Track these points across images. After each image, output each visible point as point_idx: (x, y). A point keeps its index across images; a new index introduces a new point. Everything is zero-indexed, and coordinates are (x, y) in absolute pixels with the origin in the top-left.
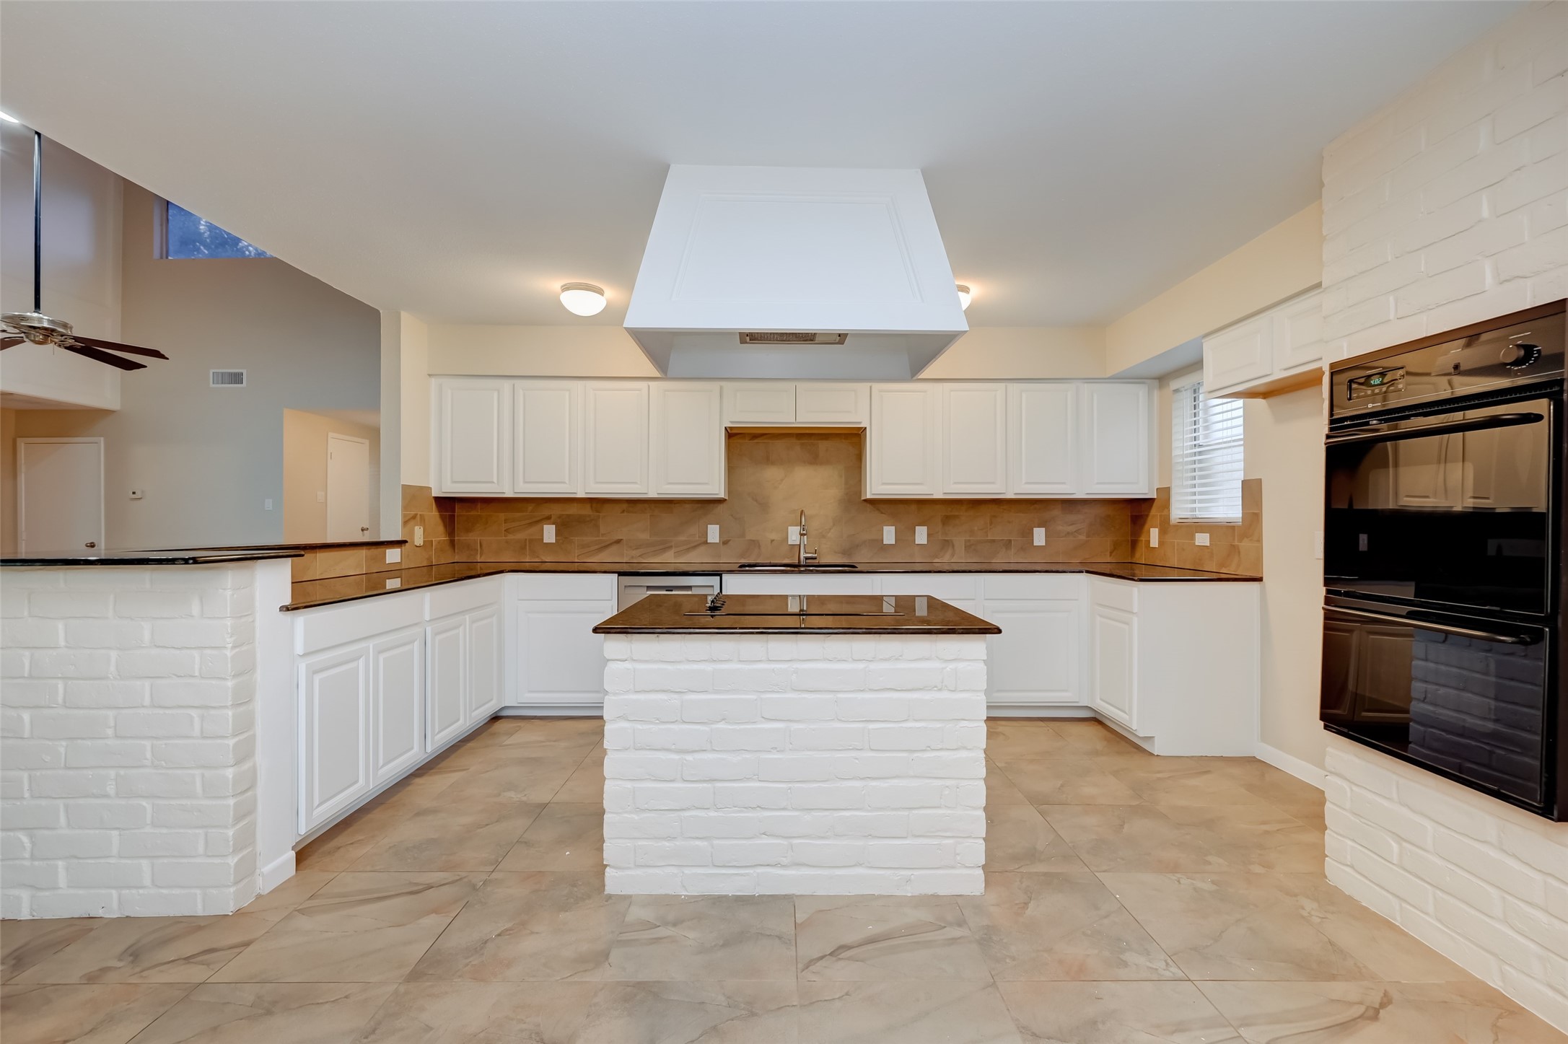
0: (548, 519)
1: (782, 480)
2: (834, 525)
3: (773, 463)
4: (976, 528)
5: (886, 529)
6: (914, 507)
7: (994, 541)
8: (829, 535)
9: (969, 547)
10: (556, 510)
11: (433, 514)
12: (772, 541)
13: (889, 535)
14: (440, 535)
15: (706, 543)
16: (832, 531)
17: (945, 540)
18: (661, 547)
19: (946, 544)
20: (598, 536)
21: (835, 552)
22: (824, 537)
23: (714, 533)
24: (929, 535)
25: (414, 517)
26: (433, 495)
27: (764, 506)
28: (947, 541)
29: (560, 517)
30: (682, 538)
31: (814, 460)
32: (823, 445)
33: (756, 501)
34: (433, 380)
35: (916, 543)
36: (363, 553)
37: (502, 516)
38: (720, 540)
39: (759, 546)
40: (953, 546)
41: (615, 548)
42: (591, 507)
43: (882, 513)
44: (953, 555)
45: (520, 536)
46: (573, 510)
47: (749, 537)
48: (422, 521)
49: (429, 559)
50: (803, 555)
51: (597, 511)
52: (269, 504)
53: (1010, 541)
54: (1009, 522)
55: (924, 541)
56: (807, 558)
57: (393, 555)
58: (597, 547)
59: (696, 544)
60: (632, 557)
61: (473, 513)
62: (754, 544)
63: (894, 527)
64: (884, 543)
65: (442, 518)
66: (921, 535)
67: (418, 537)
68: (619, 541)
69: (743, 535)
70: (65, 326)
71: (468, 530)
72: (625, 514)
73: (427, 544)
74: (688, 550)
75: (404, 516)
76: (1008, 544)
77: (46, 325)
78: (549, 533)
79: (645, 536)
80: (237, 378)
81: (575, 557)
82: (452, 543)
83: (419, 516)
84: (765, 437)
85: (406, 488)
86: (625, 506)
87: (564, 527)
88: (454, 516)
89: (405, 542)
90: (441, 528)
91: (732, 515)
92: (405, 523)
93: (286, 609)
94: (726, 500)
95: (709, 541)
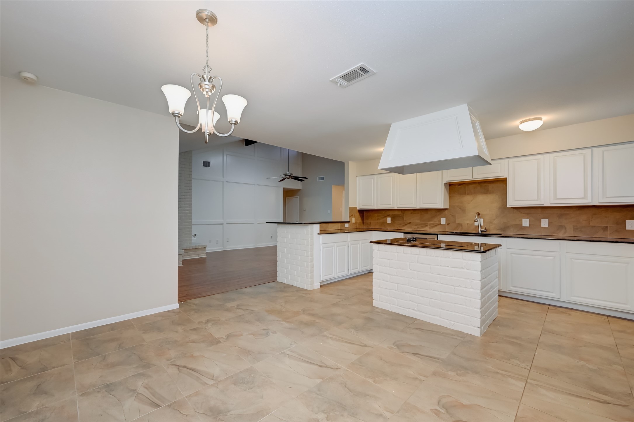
0: (388, 216)
1: (472, 201)
2: (496, 218)
3: (468, 194)
4: (581, 220)
5: (524, 220)
6: (540, 210)
7: (594, 226)
8: (494, 222)
9: (575, 229)
10: (391, 213)
11: (358, 214)
12: (467, 224)
13: (526, 222)
14: (359, 220)
15: (440, 224)
16: (495, 220)
17: (560, 225)
18: (424, 225)
19: (561, 227)
20: (403, 221)
21: (497, 229)
22: (491, 223)
23: (443, 221)
24: (549, 223)
25: (352, 215)
26: (358, 209)
27: (463, 210)
28: (562, 226)
29: (392, 215)
30: (432, 222)
31: (487, 192)
32: (491, 186)
33: (461, 209)
34: (358, 178)
35: (542, 226)
36: (339, 224)
37: (376, 215)
38: (446, 223)
39: (462, 226)
40: (565, 228)
41: (409, 225)
42: (401, 212)
43: (522, 213)
44: (565, 233)
45: (381, 221)
46: (396, 213)
47: (457, 222)
48: (355, 216)
49: (357, 227)
50: (480, 230)
51: (403, 213)
52: (329, 211)
53: (607, 227)
54: (606, 217)
55: (547, 226)
56: (481, 231)
57: (347, 225)
58: (403, 225)
59: (437, 224)
60: (414, 228)
61: (368, 214)
62: (460, 225)
63: (528, 219)
64: (523, 226)
65: (360, 215)
66: (545, 223)
67: (353, 220)
68: (410, 223)
69: (455, 222)
70: (292, 174)
71: (367, 219)
72: (412, 214)
73: (356, 223)
74: (434, 227)
75: (349, 215)
76: (605, 228)
77: (289, 175)
78: (389, 220)
79: (418, 221)
80: (322, 178)
81: (396, 228)
82: (363, 223)
83: (353, 215)
84: (465, 185)
85: (350, 207)
86: (412, 211)
87: (393, 218)
88: (364, 215)
89: (349, 222)
90: (360, 218)
91: (451, 214)
92: (350, 217)
93: (318, 234)
94: (448, 209)
95: (441, 224)
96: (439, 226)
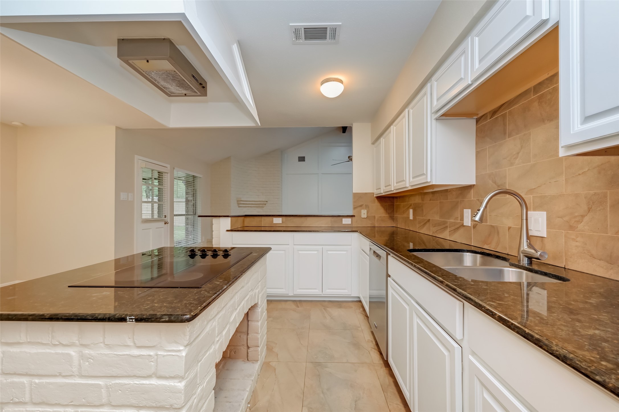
0: (410, 206)
2: (589, 210)
3: (510, 136)
8: (581, 226)
10: (413, 200)
11: (375, 203)
12: (509, 228)
16: (586, 219)
18: (444, 225)
20: (423, 217)
21: (592, 256)
22: (571, 228)
23: (467, 217)
25: (361, 206)
26: (375, 196)
29: (414, 204)
30: (452, 220)
33: (495, 183)
34: (374, 146)
36: (329, 219)
38: (471, 224)
39: (498, 233)
41: (428, 225)
42: (421, 198)
45: (406, 215)
46: (417, 200)
47: (489, 222)
48: (367, 207)
49: (373, 224)
51: (423, 201)
57: (346, 221)
58: (424, 223)
59: (458, 225)
60: (433, 232)
61: (398, 203)
62: (495, 230)
65: (383, 206)
67: (364, 213)
68: (429, 221)
69: (485, 220)
71: (397, 212)
72: (431, 201)
73: (371, 217)
74: (456, 230)
75: (354, 205)
78: (412, 214)
79: (438, 218)
81: (417, 228)
82: (391, 217)
83: (364, 206)
84: (502, 108)
85: (355, 195)
86: (432, 196)
87: (414, 210)
88: (394, 205)
89: (354, 216)
90: (382, 211)
91: (478, 200)
92: (354, 208)
93: (228, 231)
94: (474, 185)
95: (464, 225)
96: (461, 230)
